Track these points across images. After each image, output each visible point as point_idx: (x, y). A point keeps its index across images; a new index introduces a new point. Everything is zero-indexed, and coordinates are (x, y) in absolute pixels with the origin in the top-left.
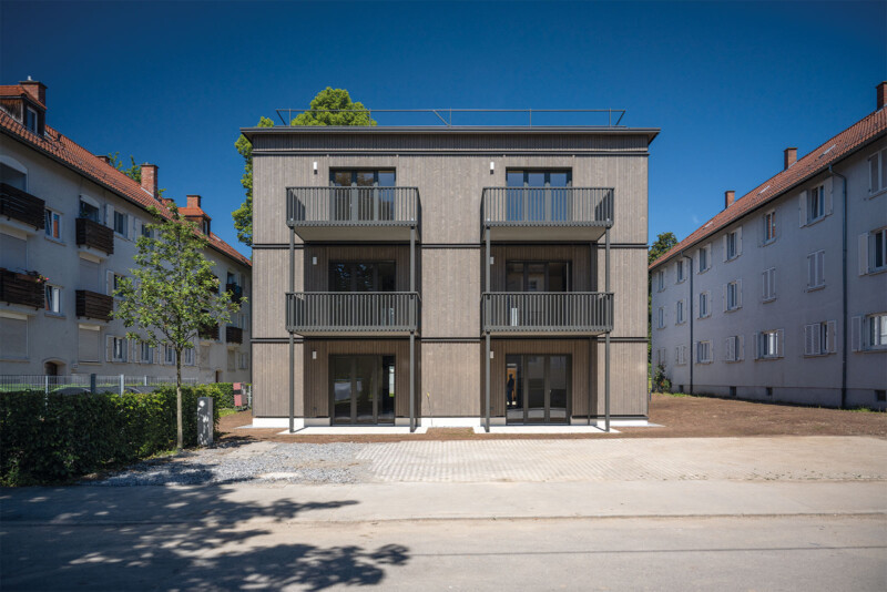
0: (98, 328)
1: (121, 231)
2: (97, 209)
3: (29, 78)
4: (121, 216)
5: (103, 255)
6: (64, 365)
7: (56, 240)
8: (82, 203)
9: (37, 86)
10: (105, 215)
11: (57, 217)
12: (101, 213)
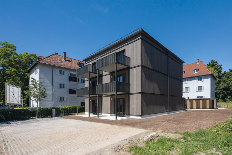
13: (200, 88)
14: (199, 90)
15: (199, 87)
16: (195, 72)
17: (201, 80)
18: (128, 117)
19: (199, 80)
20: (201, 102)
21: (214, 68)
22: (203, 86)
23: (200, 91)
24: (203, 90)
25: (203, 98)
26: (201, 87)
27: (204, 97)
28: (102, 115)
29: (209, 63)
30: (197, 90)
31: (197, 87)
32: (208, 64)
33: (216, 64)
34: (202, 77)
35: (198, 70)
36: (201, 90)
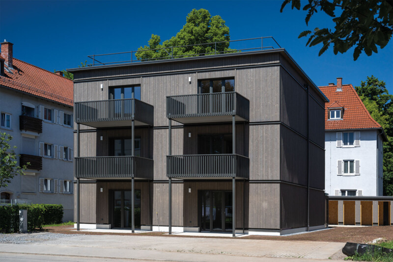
0: (34, 174)
1: (50, 119)
2: (34, 109)
3: (5, 41)
4: (50, 111)
5: (36, 134)
6: (12, 194)
7: (9, 128)
8: (23, 107)
9: (8, 45)
10: (38, 112)
11: (8, 116)
12: (36, 111)
13: (349, 166)
14: (346, 171)
15: (346, 162)
16: (333, 116)
17: (351, 143)
18: (244, 234)
19: (345, 143)
20: (358, 205)
21: (377, 103)
22: (358, 162)
23: (349, 174)
24: (358, 171)
25: (357, 195)
26: (352, 161)
27: (360, 192)
28: (151, 230)
29: (363, 85)
30: (340, 171)
31: (339, 162)
32: (360, 87)
33: (382, 92)
34: (355, 134)
35: (343, 111)
36: (352, 171)
